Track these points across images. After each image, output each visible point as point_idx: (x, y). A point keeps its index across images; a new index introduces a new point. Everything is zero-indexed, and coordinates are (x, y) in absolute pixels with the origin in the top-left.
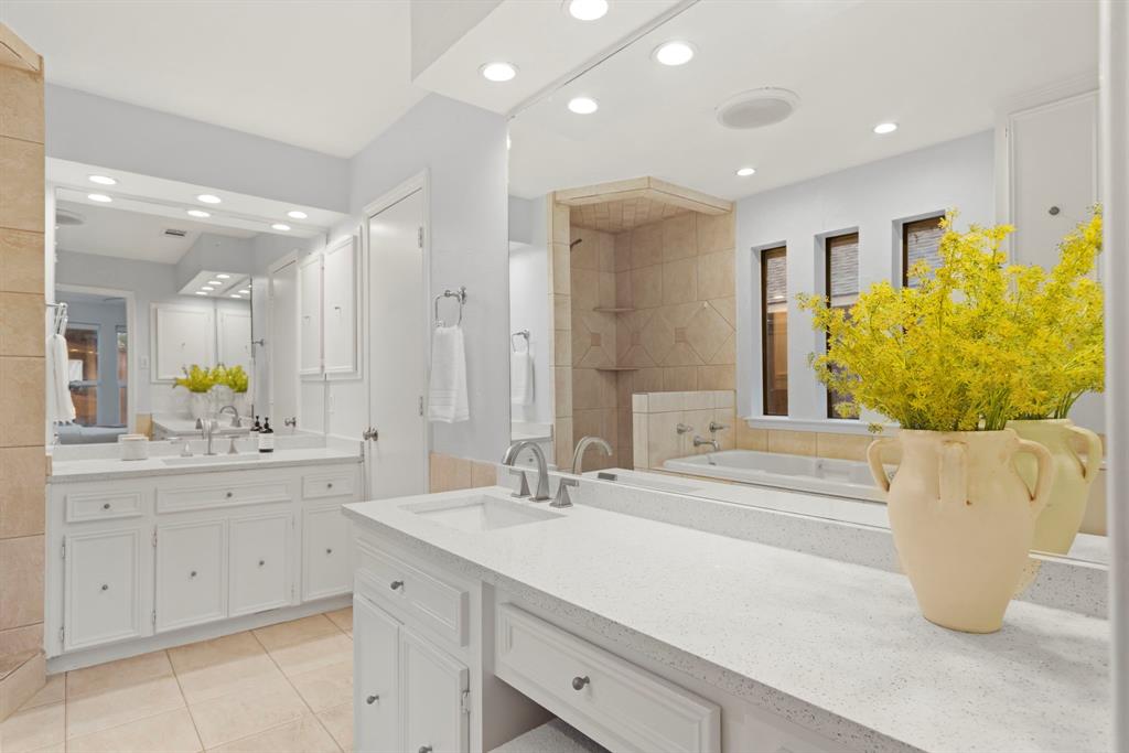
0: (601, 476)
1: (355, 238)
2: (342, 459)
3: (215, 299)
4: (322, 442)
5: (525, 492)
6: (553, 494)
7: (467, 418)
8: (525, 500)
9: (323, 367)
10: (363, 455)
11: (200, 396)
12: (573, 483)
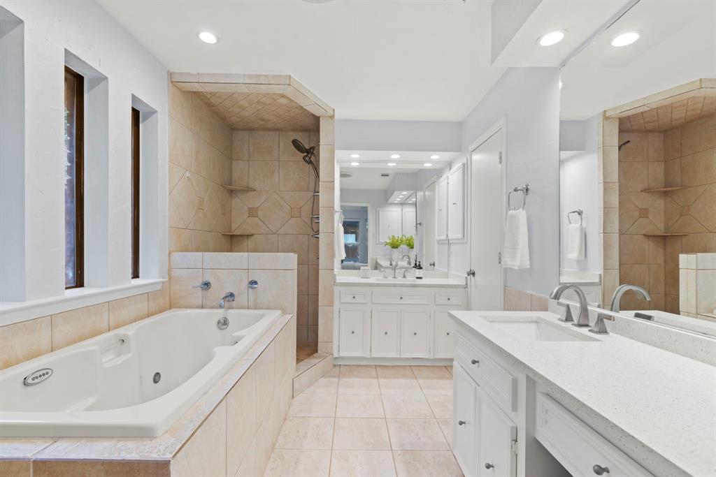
0: (637, 315)
1: (464, 164)
2: (455, 285)
3: (402, 204)
4: (447, 276)
5: (569, 318)
6: (592, 323)
7: (528, 267)
8: (569, 324)
9: (447, 235)
10: (467, 284)
11: (395, 250)
12: (609, 318)
